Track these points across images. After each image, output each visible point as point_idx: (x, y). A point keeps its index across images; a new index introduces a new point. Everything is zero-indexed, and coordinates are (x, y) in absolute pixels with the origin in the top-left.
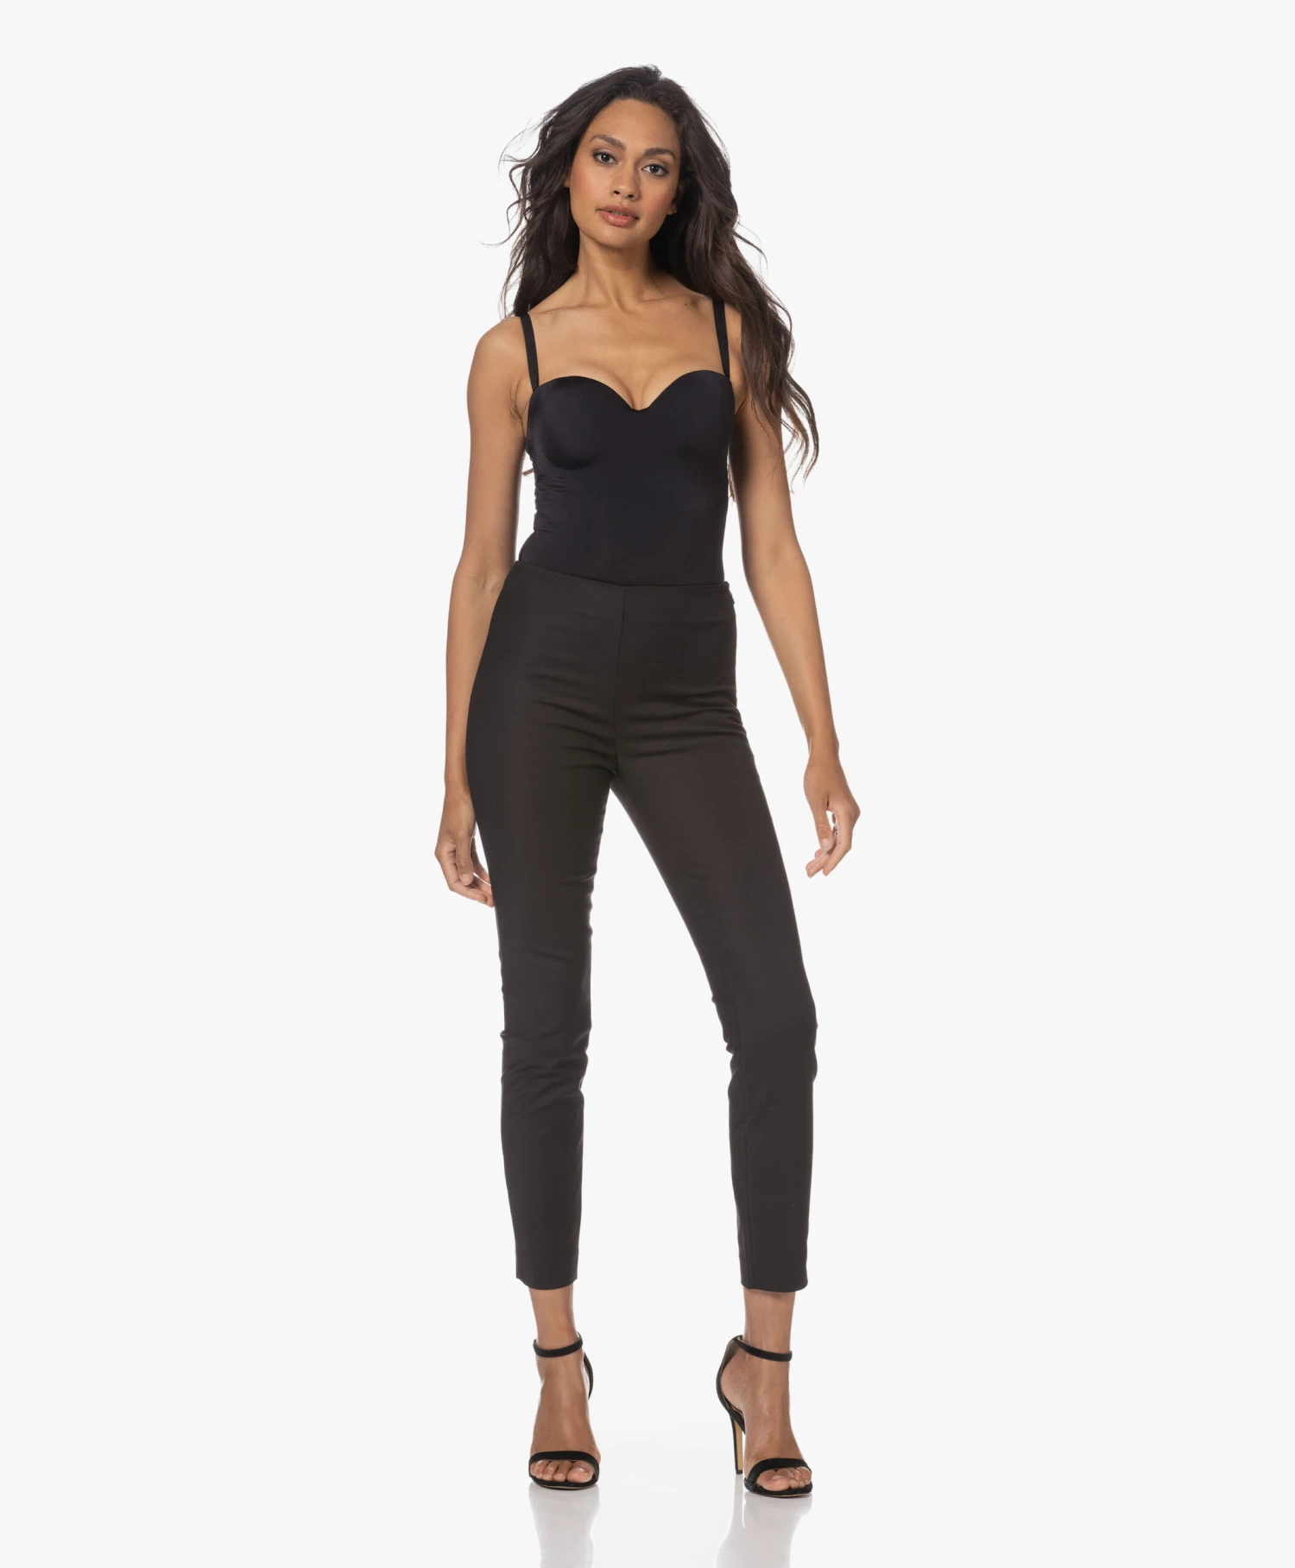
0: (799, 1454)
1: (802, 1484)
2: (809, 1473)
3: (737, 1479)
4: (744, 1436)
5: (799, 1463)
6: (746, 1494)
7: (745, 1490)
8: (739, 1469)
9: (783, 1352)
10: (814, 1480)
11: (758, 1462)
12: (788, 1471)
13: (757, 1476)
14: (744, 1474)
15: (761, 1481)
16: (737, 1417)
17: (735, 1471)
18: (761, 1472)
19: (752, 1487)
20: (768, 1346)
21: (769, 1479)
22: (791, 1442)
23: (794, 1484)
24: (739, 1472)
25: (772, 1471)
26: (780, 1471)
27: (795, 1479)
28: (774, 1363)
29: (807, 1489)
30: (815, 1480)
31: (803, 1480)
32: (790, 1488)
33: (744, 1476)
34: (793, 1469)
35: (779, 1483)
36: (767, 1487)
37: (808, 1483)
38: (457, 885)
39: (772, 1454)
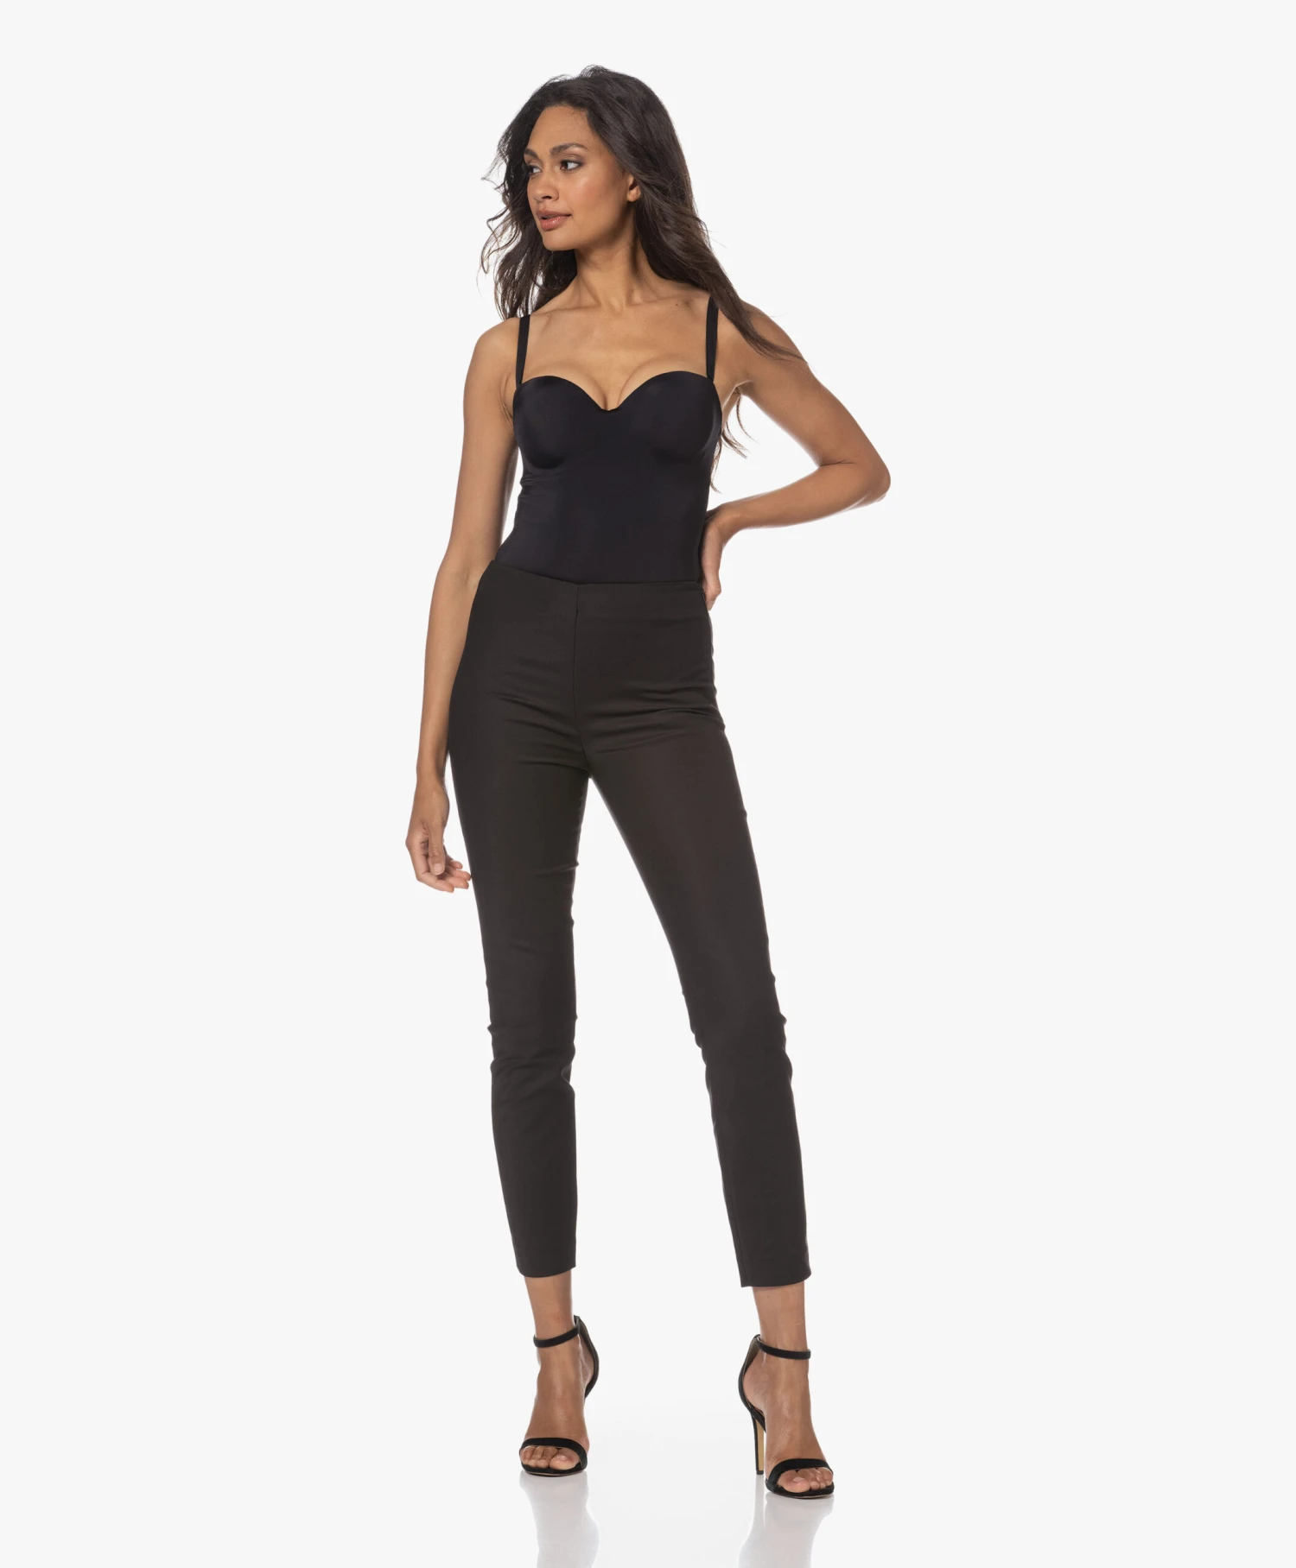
0: (821, 1454)
1: (823, 1485)
2: (831, 1473)
3: (757, 1480)
4: (765, 1435)
5: (820, 1463)
6: (768, 1495)
7: (766, 1491)
8: (760, 1469)
9: (799, 1349)
10: (835, 1480)
11: (780, 1461)
12: (809, 1471)
13: (778, 1476)
14: (764, 1474)
15: (781, 1482)
16: (757, 1416)
17: (755, 1471)
18: (782, 1472)
19: (773, 1488)
20: (785, 1344)
21: (790, 1480)
22: (812, 1441)
23: (814, 1485)
24: (760, 1472)
25: (793, 1471)
26: (802, 1471)
27: (815, 1480)
28: (791, 1361)
29: (828, 1491)
30: (837, 1480)
31: (825, 1481)
32: (811, 1490)
33: (765, 1476)
34: (814, 1469)
35: (800, 1485)
36: (788, 1488)
37: (829, 1484)
38: (427, 877)
39: (794, 1454)
